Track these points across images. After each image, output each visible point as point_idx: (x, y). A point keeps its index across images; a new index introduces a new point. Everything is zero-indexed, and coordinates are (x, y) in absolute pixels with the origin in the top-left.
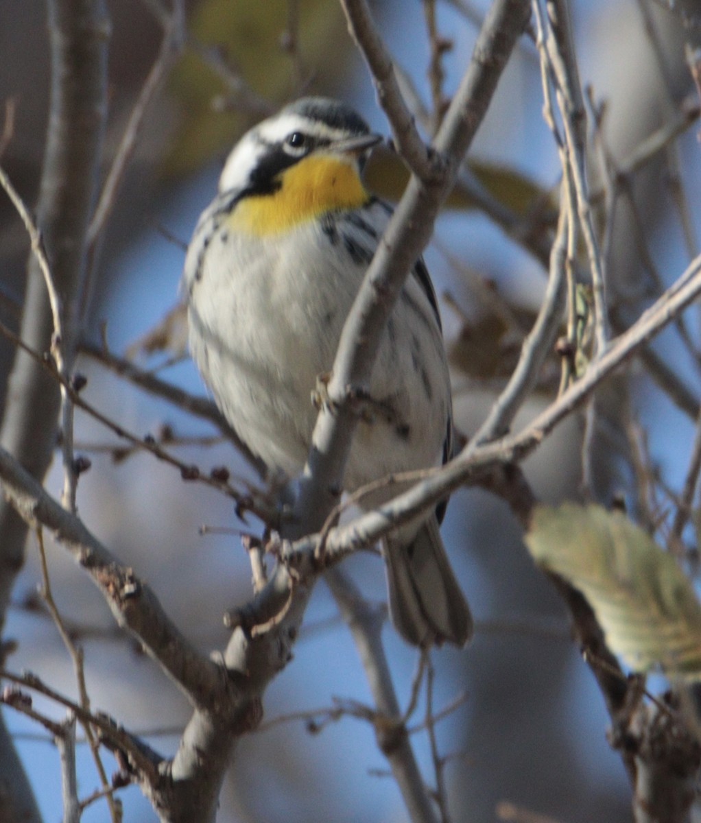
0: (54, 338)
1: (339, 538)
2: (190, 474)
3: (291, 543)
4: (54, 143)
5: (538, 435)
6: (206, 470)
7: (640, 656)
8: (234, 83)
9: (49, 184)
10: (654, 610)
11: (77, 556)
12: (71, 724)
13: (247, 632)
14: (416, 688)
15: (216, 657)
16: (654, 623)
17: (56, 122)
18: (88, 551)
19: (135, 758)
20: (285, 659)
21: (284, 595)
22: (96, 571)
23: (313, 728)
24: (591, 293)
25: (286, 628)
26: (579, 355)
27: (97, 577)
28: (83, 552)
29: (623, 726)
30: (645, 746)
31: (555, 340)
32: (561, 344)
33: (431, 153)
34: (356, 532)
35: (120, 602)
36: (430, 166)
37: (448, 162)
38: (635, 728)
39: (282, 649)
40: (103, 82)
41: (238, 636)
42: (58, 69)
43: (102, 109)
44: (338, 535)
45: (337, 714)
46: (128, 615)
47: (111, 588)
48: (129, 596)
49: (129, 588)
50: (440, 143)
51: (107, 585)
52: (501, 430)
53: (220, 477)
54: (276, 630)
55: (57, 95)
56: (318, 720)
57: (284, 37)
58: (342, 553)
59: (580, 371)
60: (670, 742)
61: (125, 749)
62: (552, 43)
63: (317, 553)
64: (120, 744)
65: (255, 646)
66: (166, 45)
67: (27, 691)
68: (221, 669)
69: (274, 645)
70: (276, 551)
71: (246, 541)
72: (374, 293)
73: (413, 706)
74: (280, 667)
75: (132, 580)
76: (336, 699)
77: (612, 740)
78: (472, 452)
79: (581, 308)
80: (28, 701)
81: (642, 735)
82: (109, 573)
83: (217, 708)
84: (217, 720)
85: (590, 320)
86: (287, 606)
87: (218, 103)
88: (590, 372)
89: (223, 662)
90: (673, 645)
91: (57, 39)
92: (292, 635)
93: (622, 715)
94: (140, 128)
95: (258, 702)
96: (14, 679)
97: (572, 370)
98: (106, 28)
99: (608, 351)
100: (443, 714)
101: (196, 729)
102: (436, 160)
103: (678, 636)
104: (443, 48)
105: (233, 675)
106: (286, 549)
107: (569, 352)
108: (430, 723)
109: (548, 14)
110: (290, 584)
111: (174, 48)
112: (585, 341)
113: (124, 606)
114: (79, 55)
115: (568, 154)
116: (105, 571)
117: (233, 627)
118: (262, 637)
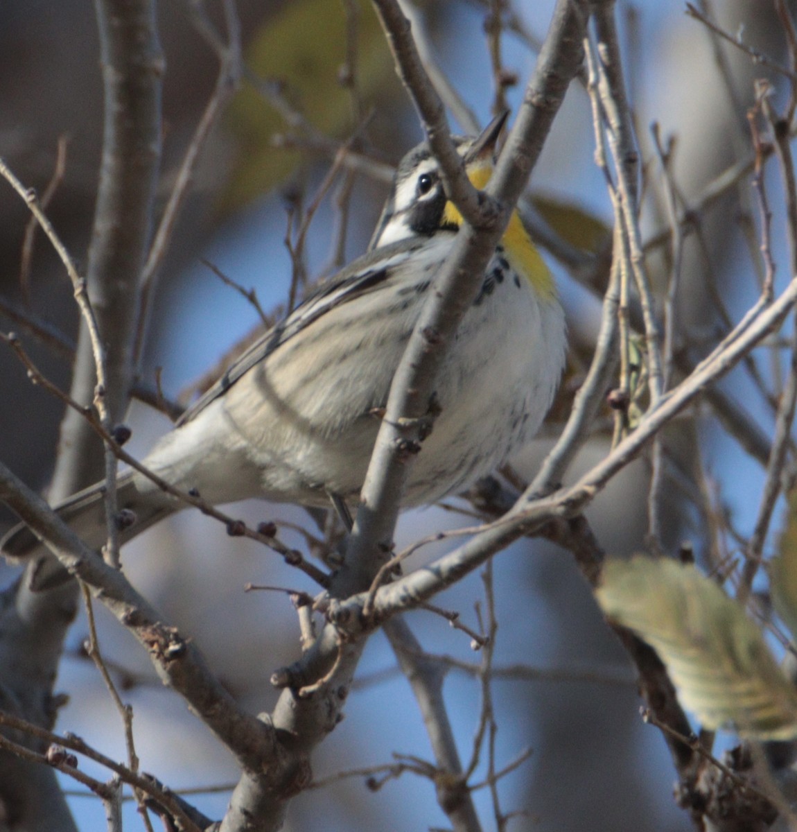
0: (97, 389)
1: (388, 595)
2: (236, 529)
3: (339, 601)
4: (106, 183)
5: (590, 489)
6: (253, 525)
7: (712, 713)
8: (293, 119)
9: (102, 225)
10: (728, 667)
11: (121, 614)
12: (117, 785)
13: (295, 691)
14: (478, 743)
15: (263, 717)
16: (727, 680)
17: (108, 160)
18: (132, 609)
19: (181, 821)
20: (334, 720)
21: (333, 653)
22: (140, 629)
23: (373, 785)
24: (643, 343)
25: (336, 687)
26: (633, 408)
27: (141, 635)
28: (127, 610)
29: (691, 783)
30: (713, 805)
31: (608, 393)
32: (614, 395)
33: (482, 198)
34: (405, 589)
35: (166, 660)
36: (481, 211)
37: (500, 208)
38: (702, 786)
39: (331, 709)
40: (157, 120)
41: (286, 695)
42: (112, 106)
43: (156, 147)
44: (387, 592)
45: (398, 770)
46: (173, 674)
47: (156, 647)
48: (175, 654)
49: (173, 647)
50: (492, 187)
51: (152, 644)
52: (553, 485)
53: (268, 532)
54: (325, 689)
55: (110, 132)
56: (378, 777)
57: (343, 71)
58: (393, 610)
59: (633, 424)
60: (739, 800)
61: (171, 813)
62: (603, 86)
63: (365, 612)
64: (166, 808)
65: (303, 706)
66: (222, 80)
67: (70, 752)
68: (269, 729)
69: (323, 704)
70: (323, 608)
71: (295, 598)
72: (425, 342)
73: (474, 763)
74: (330, 729)
75: (178, 639)
76: (396, 756)
77: (678, 798)
78: (523, 507)
79: (634, 359)
80: (73, 762)
81: (711, 793)
82: (154, 631)
83: (265, 770)
84: (264, 781)
85: (644, 371)
86: (336, 666)
87: (277, 139)
88: (643, 424)
89: (270, 723)
90: (747, 702)
91: (110, 75)
92: (342, 695)
93: (689, 771)
94: (195, 167)
95: (307, 764)
96: (59, 741)
97: (626, 422)
98: (160, 64)
99: (662, 403)
100: (506, 771)
101: (243, 791)
102: (487, 204)
103: (751, 694)
104: (508, 82)
105: (281, 735)
106: (334, 607)
107: (622, 404)
108: (492, 780)
109: (599, 54)
110: (339, 642)
111: (230, 83)
112: (638, 393)
113: (169, 665)
114: (132, 92)
115: (620, 199)
116: (149, 630)
117: (281, 687)
118: (310, 695)
